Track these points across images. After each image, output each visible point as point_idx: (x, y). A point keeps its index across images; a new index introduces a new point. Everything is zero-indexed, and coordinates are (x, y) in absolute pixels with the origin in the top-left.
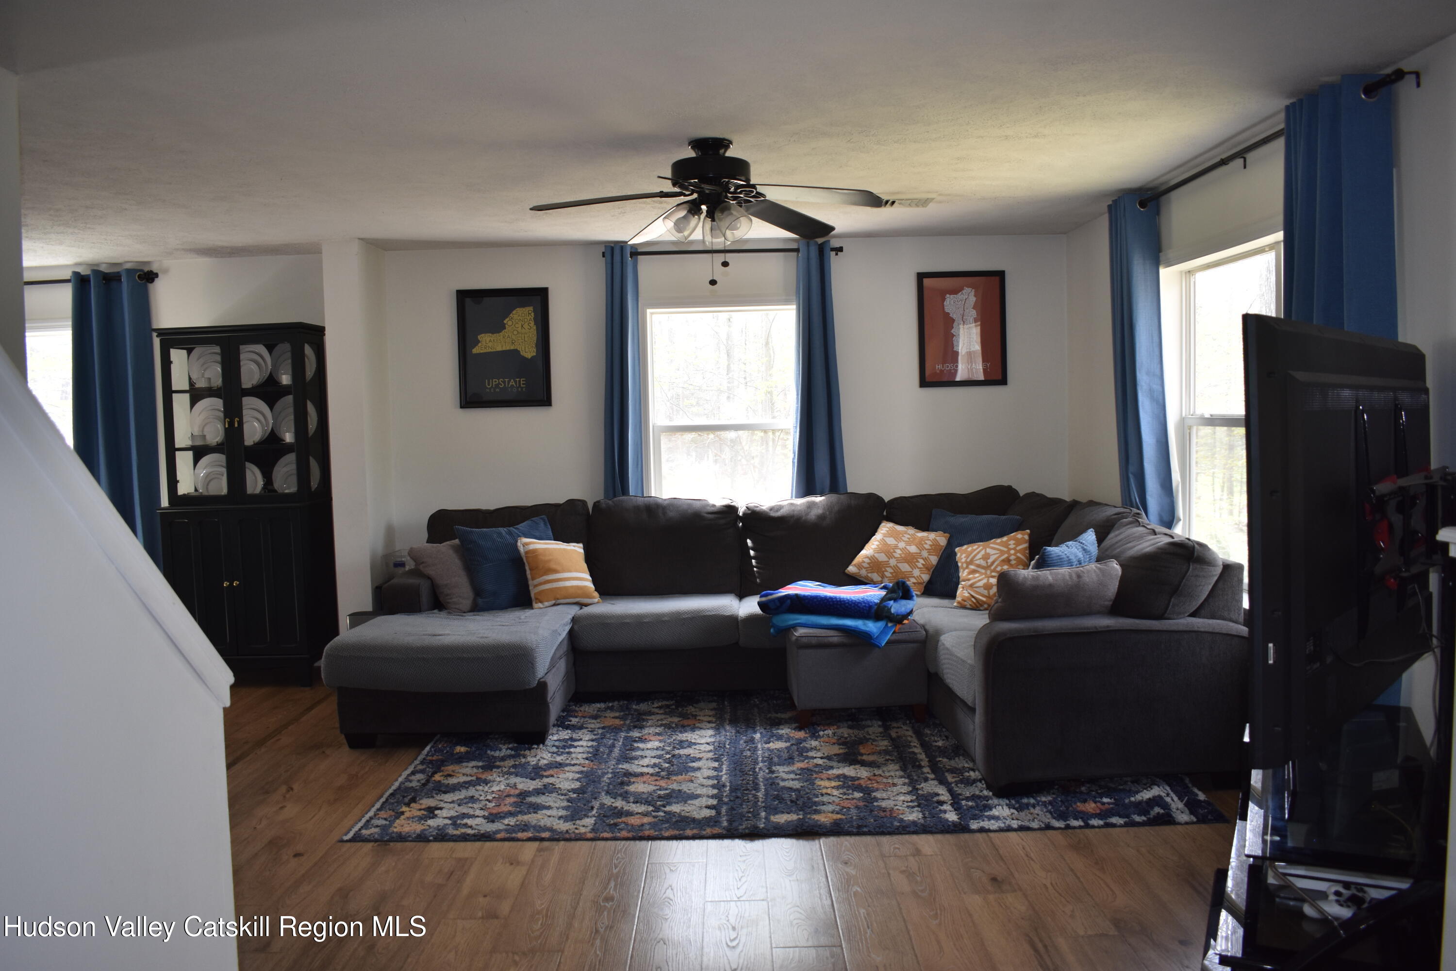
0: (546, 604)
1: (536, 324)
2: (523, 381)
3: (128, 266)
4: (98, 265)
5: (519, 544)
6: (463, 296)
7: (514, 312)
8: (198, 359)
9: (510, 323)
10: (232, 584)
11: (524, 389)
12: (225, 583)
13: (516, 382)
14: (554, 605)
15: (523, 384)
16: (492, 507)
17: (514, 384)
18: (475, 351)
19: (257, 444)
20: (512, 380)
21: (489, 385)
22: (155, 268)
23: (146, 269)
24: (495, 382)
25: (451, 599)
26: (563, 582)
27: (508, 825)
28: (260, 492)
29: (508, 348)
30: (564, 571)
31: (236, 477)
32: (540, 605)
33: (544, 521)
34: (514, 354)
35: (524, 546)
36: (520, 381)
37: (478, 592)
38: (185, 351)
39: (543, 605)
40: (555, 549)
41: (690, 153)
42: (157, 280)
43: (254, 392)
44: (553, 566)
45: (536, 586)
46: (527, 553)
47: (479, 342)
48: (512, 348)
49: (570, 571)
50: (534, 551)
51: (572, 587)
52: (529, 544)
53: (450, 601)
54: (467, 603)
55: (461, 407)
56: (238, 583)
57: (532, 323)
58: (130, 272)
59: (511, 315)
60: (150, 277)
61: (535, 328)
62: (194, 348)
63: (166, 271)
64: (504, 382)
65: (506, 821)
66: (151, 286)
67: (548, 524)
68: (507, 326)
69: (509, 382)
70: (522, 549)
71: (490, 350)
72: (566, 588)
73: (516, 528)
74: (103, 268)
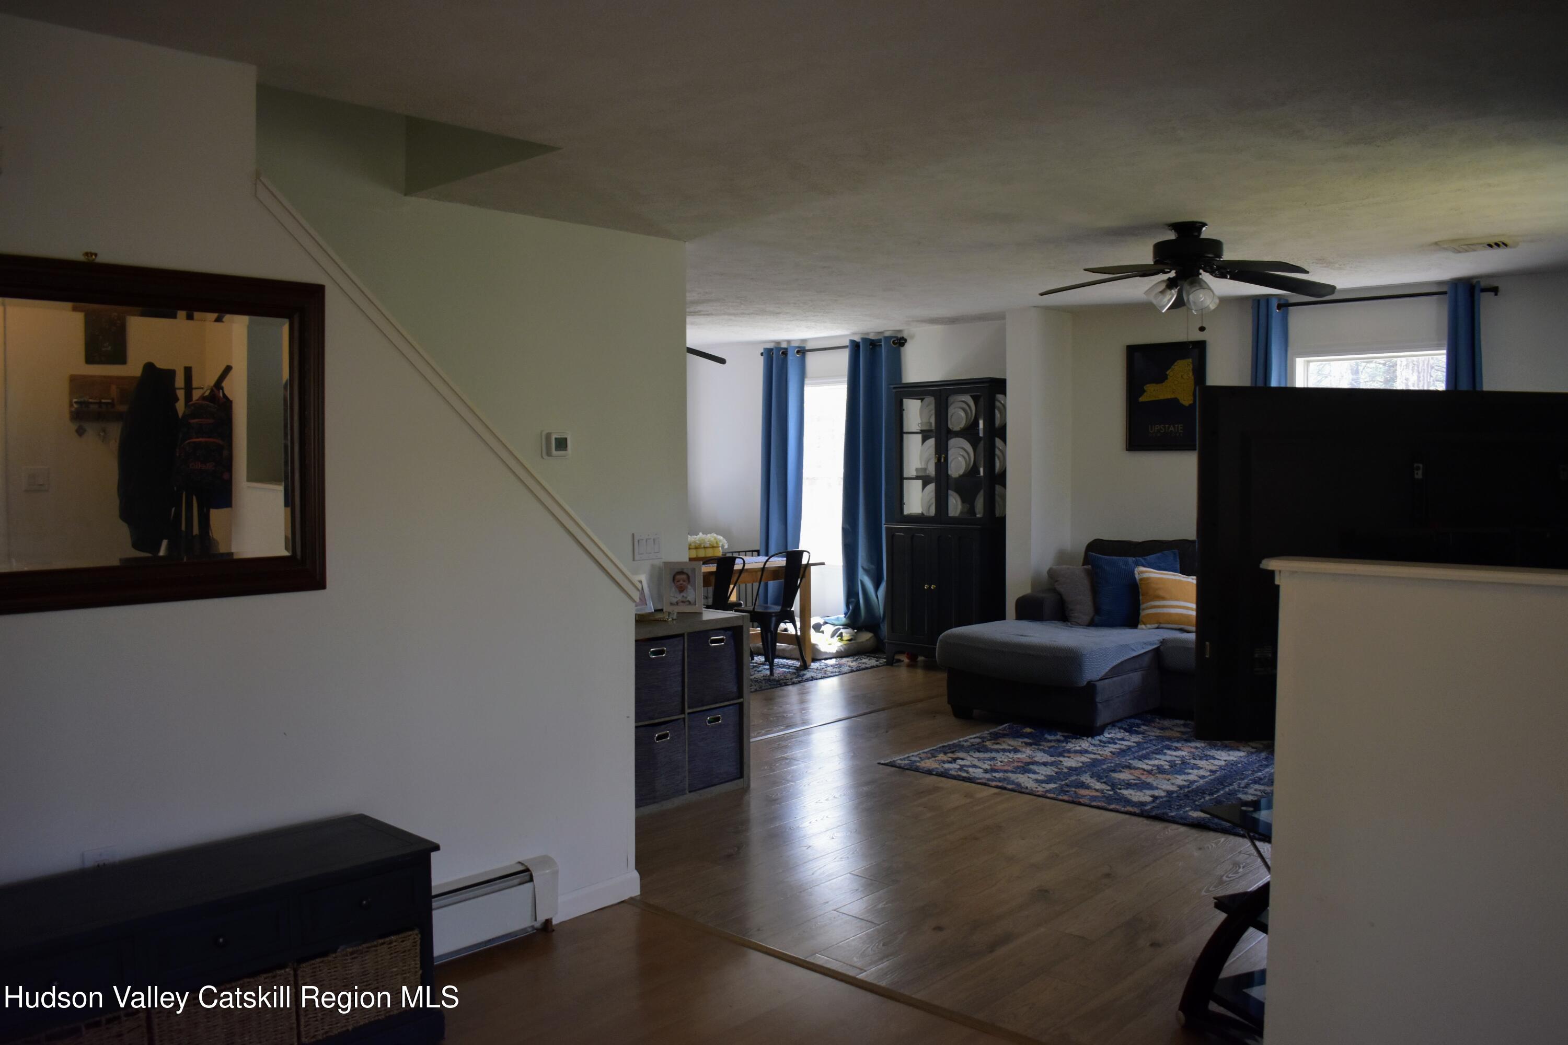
0: (1149, 626)
1: (1194, 374)
2: (1181, 427)
3: (887, 334)
4: (868, 334)
5: (1136, 572)
6: (1132, 350)
7: (1176, 364)
8: (927, 406)
9: (1171, 374)
10: (930, 587)
11: (1181, 434)
12: (926, 586)
13: (1174, 427)
14: (1158, 628)
15: (1181, 430)
16: (1140, 541)
17: (1173, 429)
18: (1141, 399)
19: (961, 476)
20: (1172, 426)
21: (1152, 430)
22: (905, 335)
23: (899, 336)
24: (1157, 427)
25: (1073, 613)
26: (1168, 609)
27: (995, 777)
28: (959, 515)
29: (1169, 397)
30: (1171, 599)
31: (941, 501)
32: (1143, 626)
33: (1175, 554)
34: (1174, 402)
35: (1139, 574)
36: (1178, 427)
37: (1097, 610)
38: (920, 401)
39: (1146, 627)
40: (1168, 579)
41: (1171, 236)
42: (907, 345)
43: (959, 434)
44: (1161, 593)
45: (1144, 609)
46: (1141, 580)
47: (1144, 391)
48: (1173, 396)
49: (1177, 600)
50: (1148, 579)
51: (1177, 614)
52: (1146, 573)
53: (1073, 615)
54: (1086, 618)
55: (1127, 450)
56: (935, 586)
57: (1191, 374)
58: (887, 339)
59: (1173, 367)
60: (900, 342)
61: (1193, 378)
62: (924, 398)
63: (912, 337)
64: (1164, 427)
65: (994, 774)
66: (902, 349)
67: (1178, 557)
68: (1169, 377)
69: (1169, 428)
70: (1137, 576)
71: (1154, 399)
72: (1170, 614)
73: (1145, 559)
74: (872, 337)
